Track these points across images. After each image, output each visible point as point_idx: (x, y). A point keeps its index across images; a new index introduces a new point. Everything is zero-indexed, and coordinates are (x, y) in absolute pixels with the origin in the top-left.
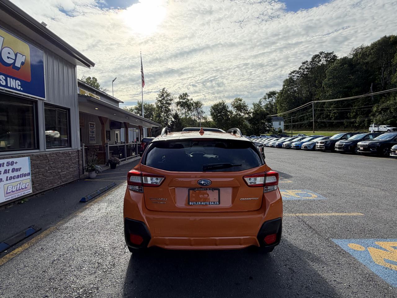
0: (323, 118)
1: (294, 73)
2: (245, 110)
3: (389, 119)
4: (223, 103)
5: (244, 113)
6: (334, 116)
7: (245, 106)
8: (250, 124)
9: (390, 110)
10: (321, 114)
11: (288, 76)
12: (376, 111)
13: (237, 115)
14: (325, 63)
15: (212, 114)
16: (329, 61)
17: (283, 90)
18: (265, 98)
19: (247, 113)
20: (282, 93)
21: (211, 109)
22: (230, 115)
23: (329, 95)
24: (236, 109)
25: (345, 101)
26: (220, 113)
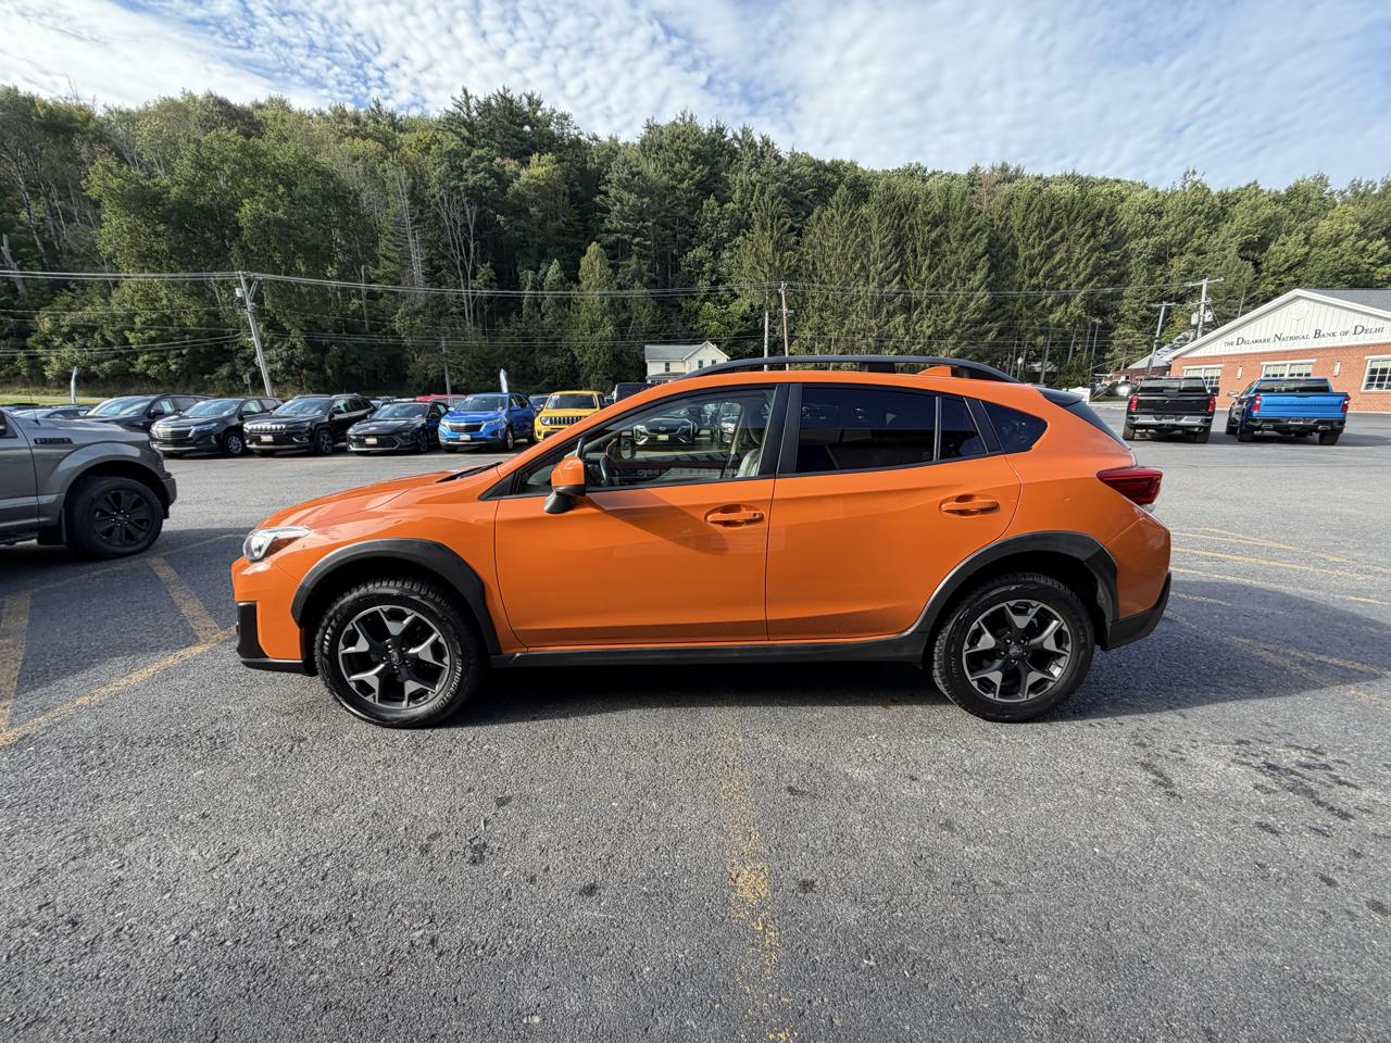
9: (102, 335)
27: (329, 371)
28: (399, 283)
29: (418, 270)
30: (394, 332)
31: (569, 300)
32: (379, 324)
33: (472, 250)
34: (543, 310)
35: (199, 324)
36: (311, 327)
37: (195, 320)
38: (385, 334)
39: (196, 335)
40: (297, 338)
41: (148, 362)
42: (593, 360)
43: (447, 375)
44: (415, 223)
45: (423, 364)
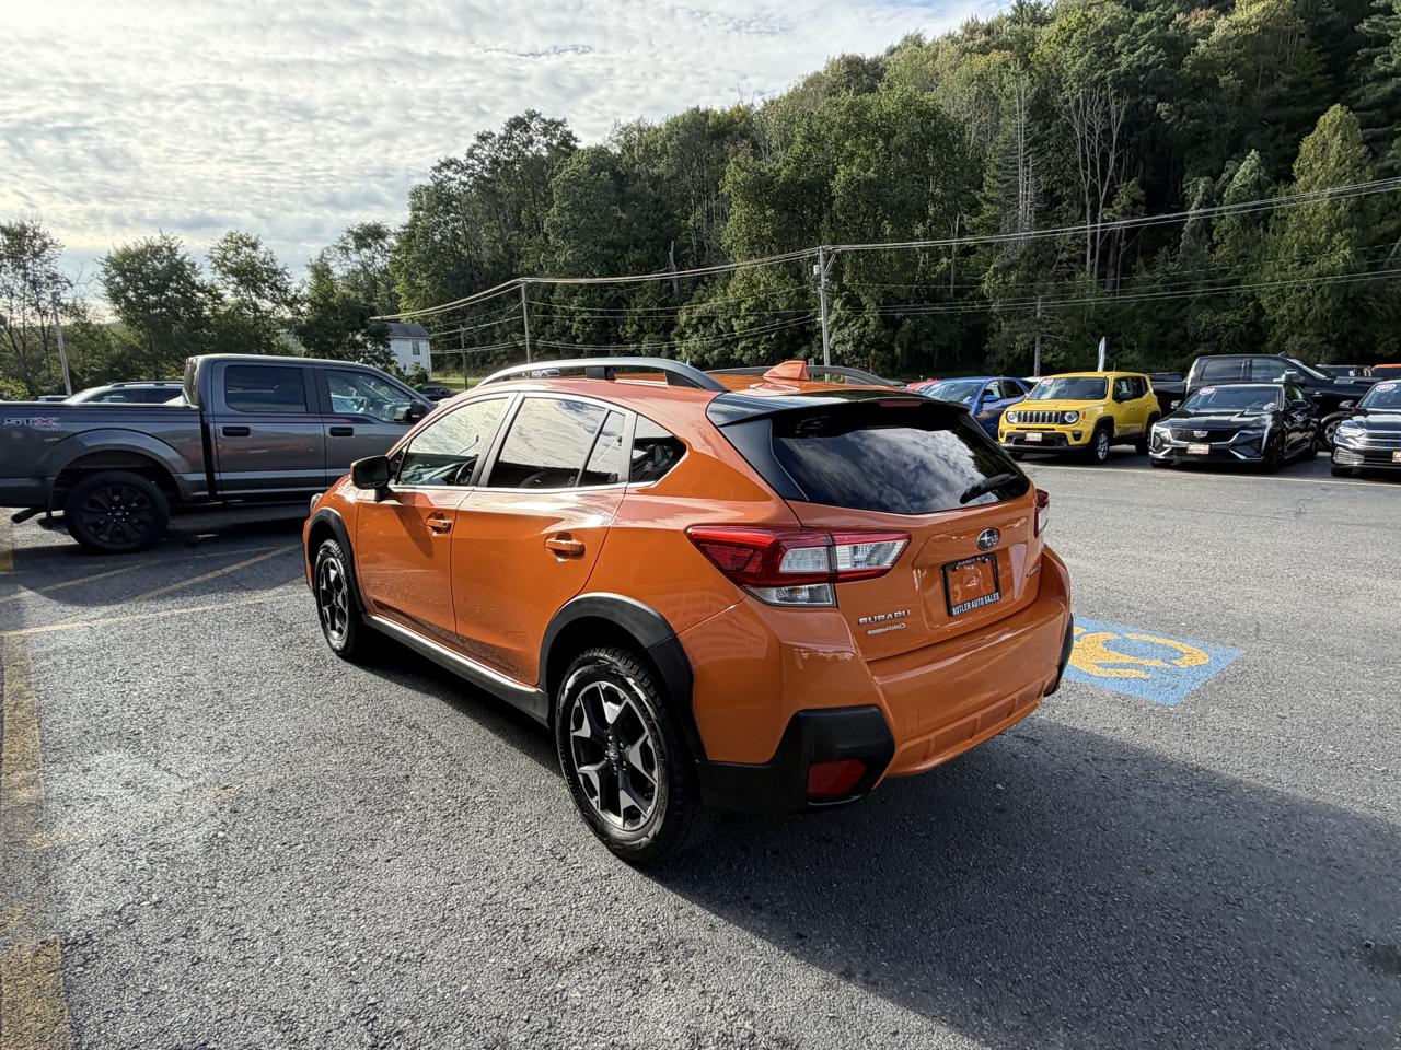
0: (552, 335)
1: (449, 168)
2: (279, 289)
3: (717, 348)
4: (169, 249)
5: (272, 301)
6: (583, 332)
7: (275, 272)
8: (304, 345)
9: (717, 324)
10: (545, 322)
11: (431, 175)
12: (687, 325)
13: (241, 304)
14: (545, 154)
15: (115, 295)
16: (556, 149)
17: (413, 225)
18: (345, 250)
19: (285, 301)
20: (409, 237)
21: (107, 272)
22: (206, 305)
23: (567, 263)
24: (235, 279)
25: (610, 288)
26: (159, 290)
27: (898, 350)
28: (996, 230)
29: (1025, 208)
30: (982, 297)
31: (1269, 214)
32: (967, 286)
33: (1112, 164)
34: (1216, 238)
35: (789, 307)
36: (889, 299)
37: (786, 303)
38: (971, 299)
39: (785, 317)
40: (871, 313)
41: (745, 349)
42: (1297, 312)
43: (1037, 349)
44: (1030, 145)
45: (1010, 335)
